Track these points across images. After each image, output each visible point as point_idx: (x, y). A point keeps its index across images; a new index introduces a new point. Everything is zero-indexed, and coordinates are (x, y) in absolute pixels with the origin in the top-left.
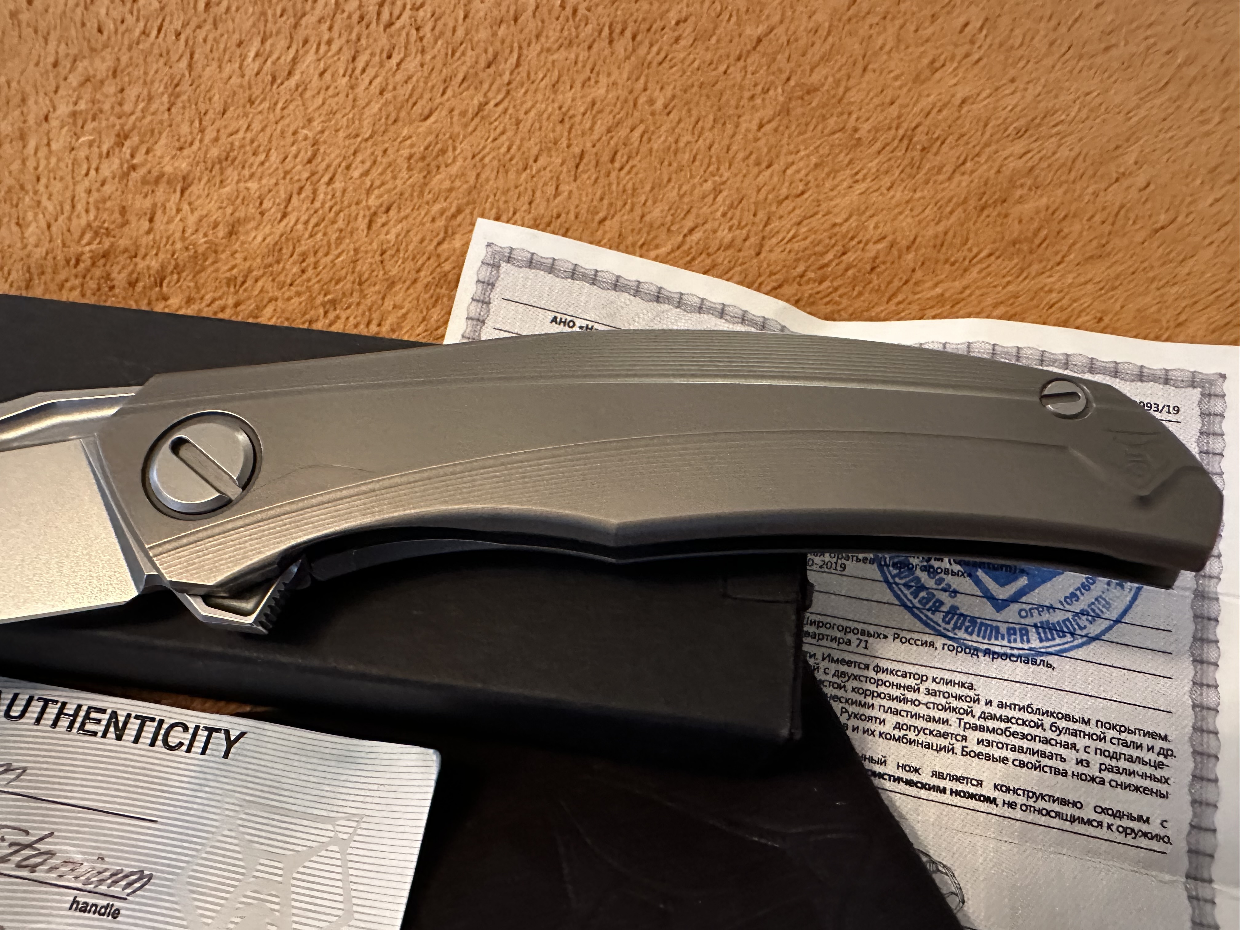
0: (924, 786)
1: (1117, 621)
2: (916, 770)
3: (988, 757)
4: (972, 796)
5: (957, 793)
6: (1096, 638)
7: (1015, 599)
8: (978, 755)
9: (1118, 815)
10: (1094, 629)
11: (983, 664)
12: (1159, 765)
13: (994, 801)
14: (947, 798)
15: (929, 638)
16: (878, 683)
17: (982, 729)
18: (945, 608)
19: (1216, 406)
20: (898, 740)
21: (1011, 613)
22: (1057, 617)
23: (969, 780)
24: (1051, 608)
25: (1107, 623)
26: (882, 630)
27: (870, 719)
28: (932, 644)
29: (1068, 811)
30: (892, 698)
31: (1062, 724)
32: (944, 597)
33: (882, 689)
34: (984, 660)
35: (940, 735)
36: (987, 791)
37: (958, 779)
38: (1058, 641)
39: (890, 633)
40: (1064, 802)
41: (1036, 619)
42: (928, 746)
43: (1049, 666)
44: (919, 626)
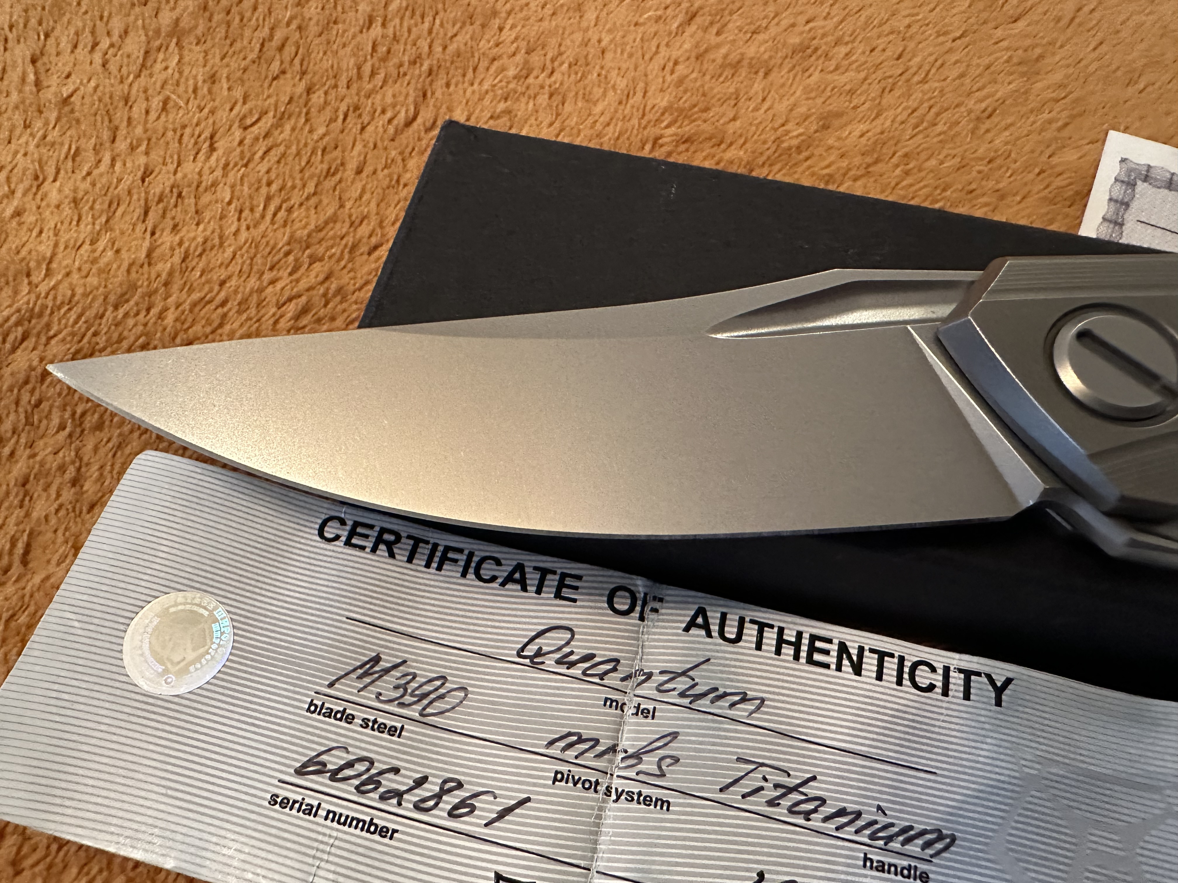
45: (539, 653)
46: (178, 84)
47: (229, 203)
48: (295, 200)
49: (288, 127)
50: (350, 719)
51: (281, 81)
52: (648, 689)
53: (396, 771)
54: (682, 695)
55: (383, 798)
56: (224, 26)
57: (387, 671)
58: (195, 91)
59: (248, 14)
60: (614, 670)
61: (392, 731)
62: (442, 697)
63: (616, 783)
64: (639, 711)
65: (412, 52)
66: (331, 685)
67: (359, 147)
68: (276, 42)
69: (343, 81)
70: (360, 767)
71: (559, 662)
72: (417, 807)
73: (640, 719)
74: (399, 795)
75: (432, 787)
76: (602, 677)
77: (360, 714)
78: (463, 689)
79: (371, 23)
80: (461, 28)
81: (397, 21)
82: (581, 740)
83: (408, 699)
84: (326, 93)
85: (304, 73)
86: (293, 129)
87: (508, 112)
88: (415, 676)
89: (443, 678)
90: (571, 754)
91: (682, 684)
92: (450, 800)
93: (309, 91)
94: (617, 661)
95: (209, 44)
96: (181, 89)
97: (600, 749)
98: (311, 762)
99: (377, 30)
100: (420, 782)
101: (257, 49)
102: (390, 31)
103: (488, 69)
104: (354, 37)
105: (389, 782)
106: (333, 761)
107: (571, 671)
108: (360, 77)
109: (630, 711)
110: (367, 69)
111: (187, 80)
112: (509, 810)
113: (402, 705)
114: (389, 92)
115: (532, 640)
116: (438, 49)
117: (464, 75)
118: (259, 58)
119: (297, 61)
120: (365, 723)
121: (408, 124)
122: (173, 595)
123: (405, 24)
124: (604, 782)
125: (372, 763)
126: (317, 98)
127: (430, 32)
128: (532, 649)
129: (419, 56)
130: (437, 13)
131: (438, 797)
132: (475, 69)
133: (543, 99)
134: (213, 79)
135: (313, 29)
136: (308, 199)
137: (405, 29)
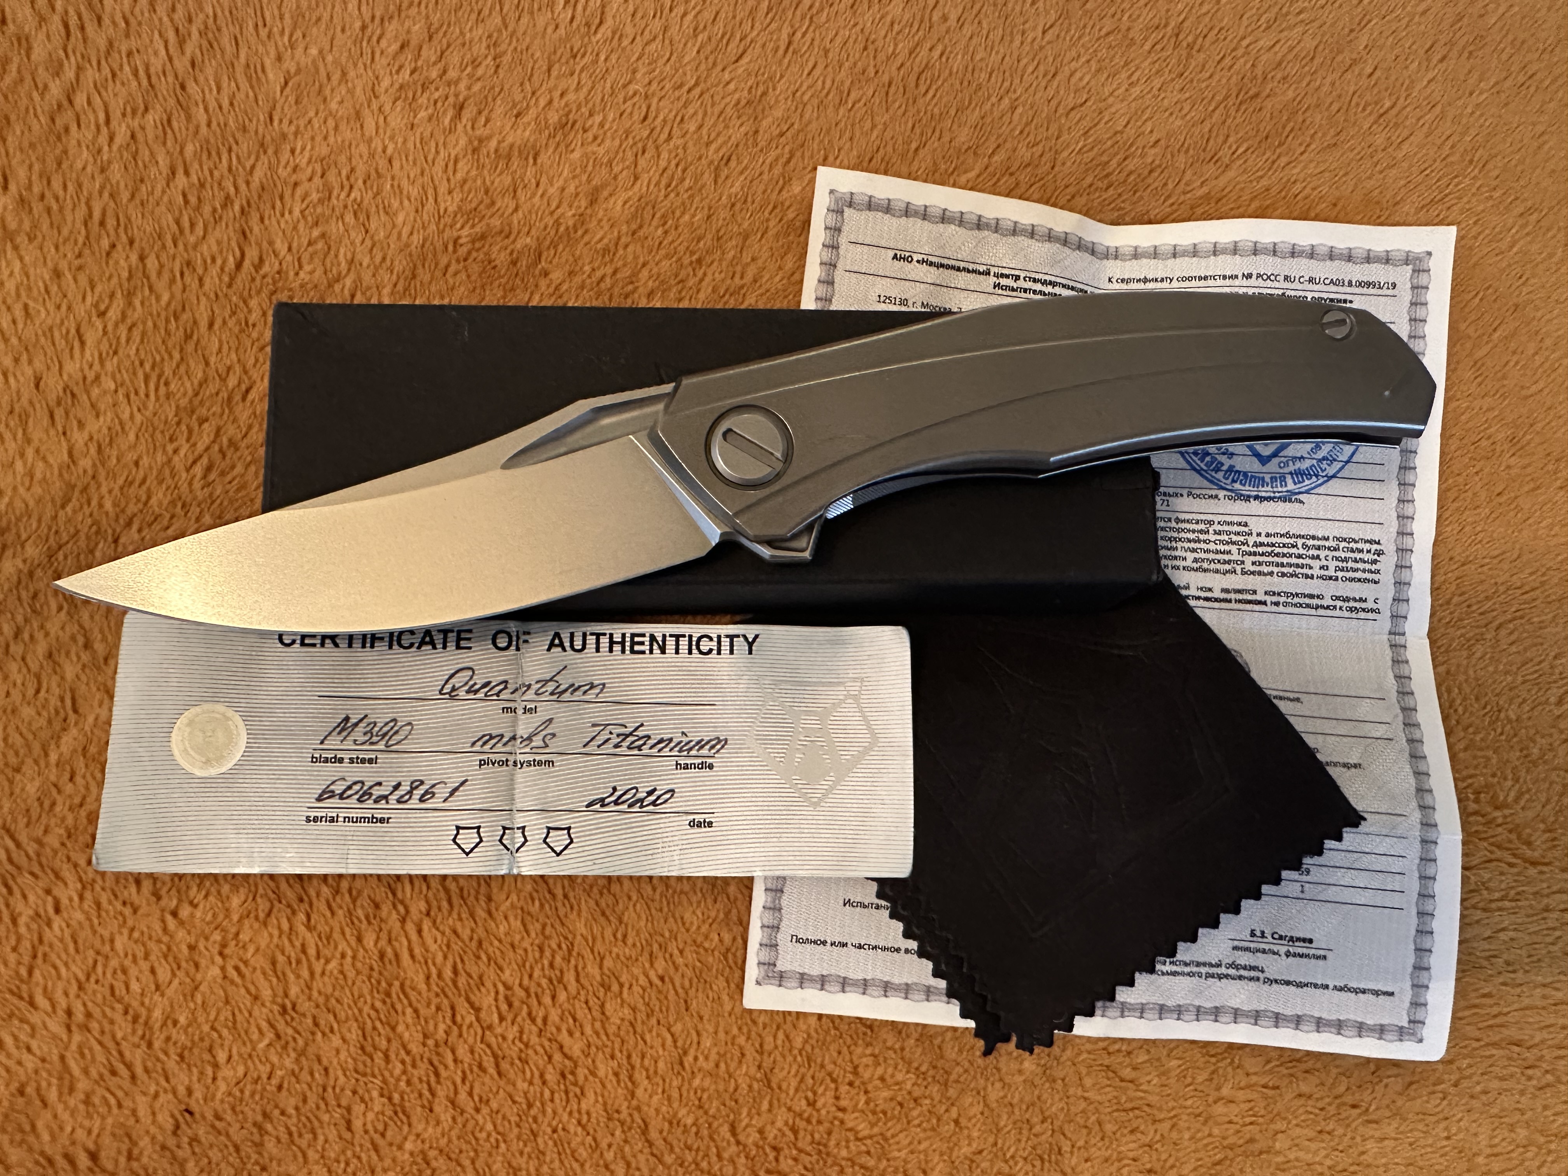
0: (1217, 600)
1: (1347, 462)
2: (1210, 590)
3: (1260, 573)
4: (1250, 602)
5: (1240, 601)
6: (1334, 476)
7: (1275, 455)
8: (1253, 573)
9: (1347, 599)
10: (1331, 471)
11: (1254, 507)
12: (1375, 562)
13: (1265, 603)
14: (1233, 605)
15: (1214, 493)
16: (1178, 531)
17: (1255, 554)
18: (1225, 468)
19: (1423, 279)
20: (1196, 570)
21: (1273, 466)
22: (1305, 465)
23: (1247, 591)
24: (1302, 458)
25: (1341, 464)
26: (1179, 491)
27: (1176, 558)
28: (1216, 497)
29: (1315, 602)
30: (1189, 541)
31: (1311, 542)
32: (1223, 459)
33: (1182, 535)
34: (1254, 503)
35: (1226, 562)
36: (1260, 597)
37: (1239, 591)
38: (1307, 482)
39: (1185, 492)
40: (1311, 596)
41: (1291, 468)
42: (1217, 571)
43: (1301, 502)
44: (1206, 483)
45: (454, 689)
46: (29, 289)
47: (116, 391)
48: (168, 372)
49: (137, 303)
50: (341, 760)
51: (114, 255)
52: (530, 695)
53: (379, 784)
54: (552, 694)
55: (376, 802)
56: (45, 215)
57: (356, 725)
58: (47, 291)
59: (61, 193)
60: (506, 688)
61: (370, 761)
62: (396, 732)
63: (521, 758)
64: (526, 710)
65: (220, 196)
66: (322, 743)
67: (203, 300)
68: (97, 215)
69: (169, 243)
70: (357, 787)
71: (468, 692)
72: (399, 801)
73: (528, 715)
74: (385, 797)
75: (405, 788)
76: (498, 695)
77: (346, 756)
78: (409, 724)
79: (173, 173)
80: (257, 160)
81: (196, 166)
82: (492, 737)
83: (375, 739)
84: (158, 257)
85: (131, 242)
86: (142, 303)
87: (323, 235)
88: (375, 724)
89: (395, 720)
90: (487, 748)
91: (551, 687)
92: (418, 793)
93: (142, 258)
94: (506, 682)
95: (40, 238)
96: (35, 292)
97: (505, 740)
98: (324, 792)
99: (181, 180)
100: (397, 787)
101: (83, 232)
102: (194, 178)
103: (293, 195)
104: (164, 192)
105: (377, 792)
106: (338, 788)
107: (478, 696)
108: (181, 231)
109: (520, 711)
110: (186, 224)
111: (36, 281)
112: (456, 789)
113: (372, 744)
114: (212, 240)
115: (447, 681)
116: (243, 187)
117: (274, 208)
118: (87, 237)
119: (121, 230)
120: (352, 761)
121: (239, 266)
122: (194, 710)
123: (205, 168)
124: (512, 759)
125: (363, 783)
126: (152, 263)
127: (230, 170)
128: (449, 687)
129: (227, 197)
130: (230, 150)
131: (410, 793)
132: (281, 198)
133: (349, 218)
134: (57, 274)
135: (125, 196)
136: (178, 367)
137: (207, 172)
